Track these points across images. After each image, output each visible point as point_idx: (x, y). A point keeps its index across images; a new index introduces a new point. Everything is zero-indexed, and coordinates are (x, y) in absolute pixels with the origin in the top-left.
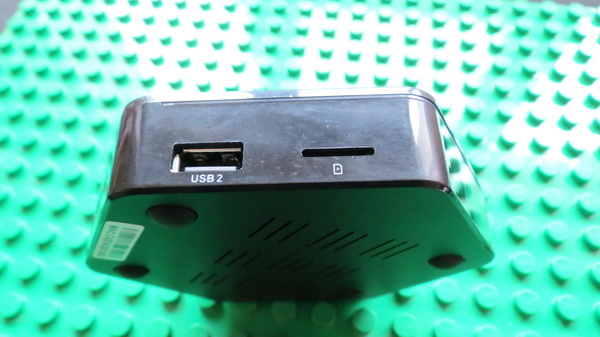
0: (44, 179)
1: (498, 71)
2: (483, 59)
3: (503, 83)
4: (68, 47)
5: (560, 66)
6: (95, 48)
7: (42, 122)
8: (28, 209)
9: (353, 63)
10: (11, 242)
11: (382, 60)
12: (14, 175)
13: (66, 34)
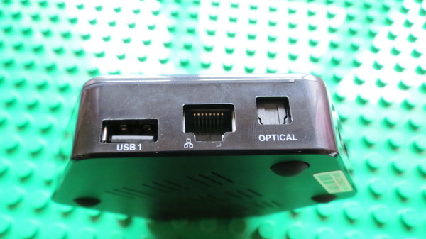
0: (22, 128)
1: (334, 46)
2: (324, 38)
3: (337, 54)
4: (38, 28)
5: (376, 42)
6: (58, 29)
7: (20, 85)
8: (11, 151)
9: (231, 39)
11: (252, 37)
13: (35, 18)
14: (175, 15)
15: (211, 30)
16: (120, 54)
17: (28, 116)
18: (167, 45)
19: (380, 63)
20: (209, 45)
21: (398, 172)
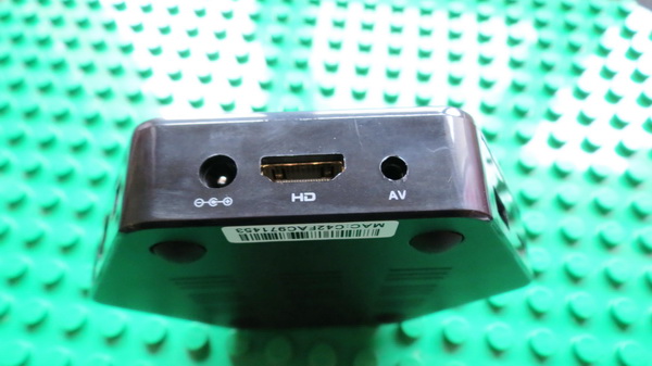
0: (49, 210)
1: (518, 88)
2: (502, 75)
3: (522, 101)
4: (75, 59)
5: (583, 82)
6: (104, 61)
7: (46, 145)
8: (32, 244)
9: (361, 78)
10: (14, 281)
11: (393, 75)
12: (15, 205)
13: (71, 44)
14: (277, 40)
15: (332, 63)
16: (195, 99)
17: (58, 192)
18: (265, 86)
19: (589, 115)
20: (327, 86)
21: (615, 285)
